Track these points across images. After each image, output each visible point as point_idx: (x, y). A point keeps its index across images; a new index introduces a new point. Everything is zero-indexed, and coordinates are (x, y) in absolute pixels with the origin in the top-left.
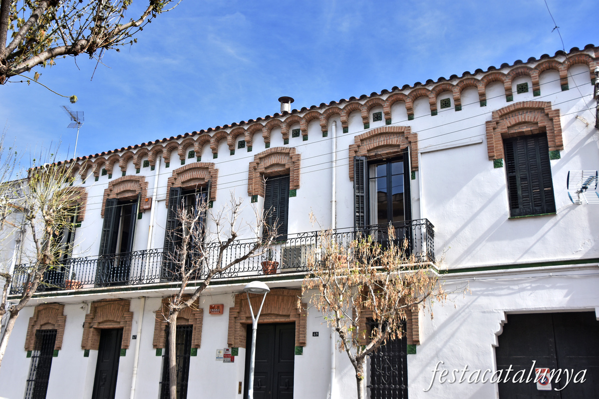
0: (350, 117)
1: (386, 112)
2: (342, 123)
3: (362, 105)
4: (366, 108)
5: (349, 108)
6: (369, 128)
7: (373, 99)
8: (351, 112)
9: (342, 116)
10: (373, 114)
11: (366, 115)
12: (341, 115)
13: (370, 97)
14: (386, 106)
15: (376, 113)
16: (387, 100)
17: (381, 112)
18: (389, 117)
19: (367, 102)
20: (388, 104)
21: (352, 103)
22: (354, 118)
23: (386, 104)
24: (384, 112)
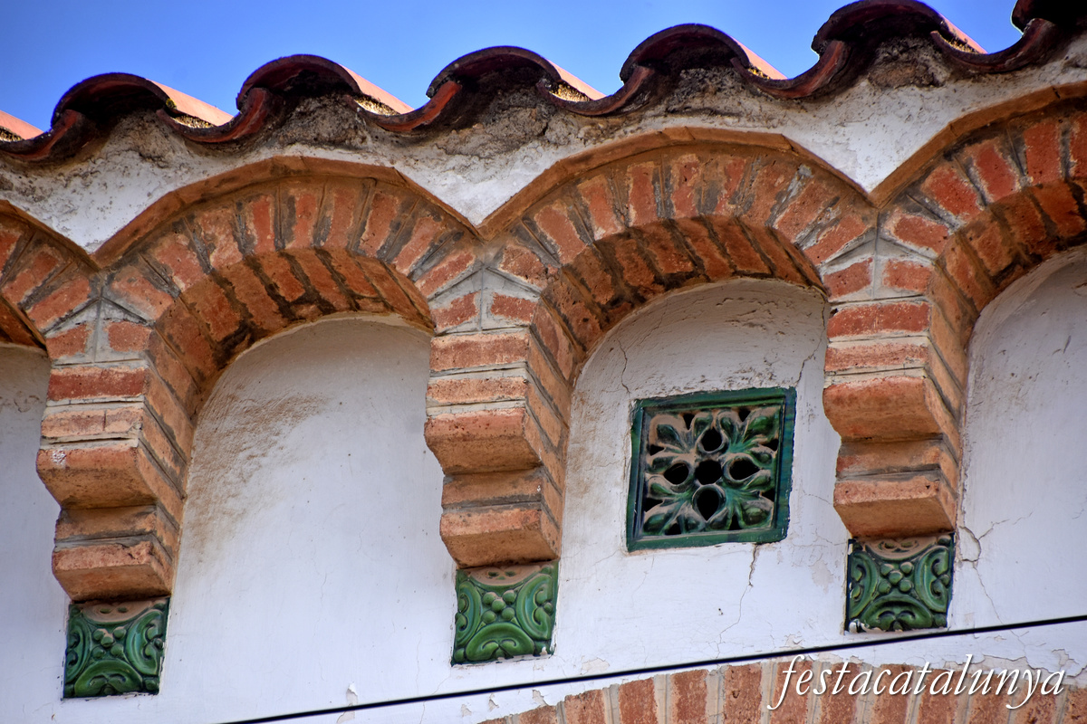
0: (219, 422)
1: (880, 399)
2: (72, 510)
3: (460, 231)
4: (526, 291)
5: (226, 254)
6: (537, 646)
7: (666, 146)
8: (249, 332)
9: (76, 387)
10: (643, 412)
11: (506, 409)
12: (67, 364)
13: (610, 110)
14: (879, 292)
15: (684, 406)
16: (904, 186)
17: (784, 400)
18: (914, 490)
19: (563, 180)
20: (922, 258)
21: (280, 174)
22: (295, 435)
23: (879, 262)
24: (835, 404)
